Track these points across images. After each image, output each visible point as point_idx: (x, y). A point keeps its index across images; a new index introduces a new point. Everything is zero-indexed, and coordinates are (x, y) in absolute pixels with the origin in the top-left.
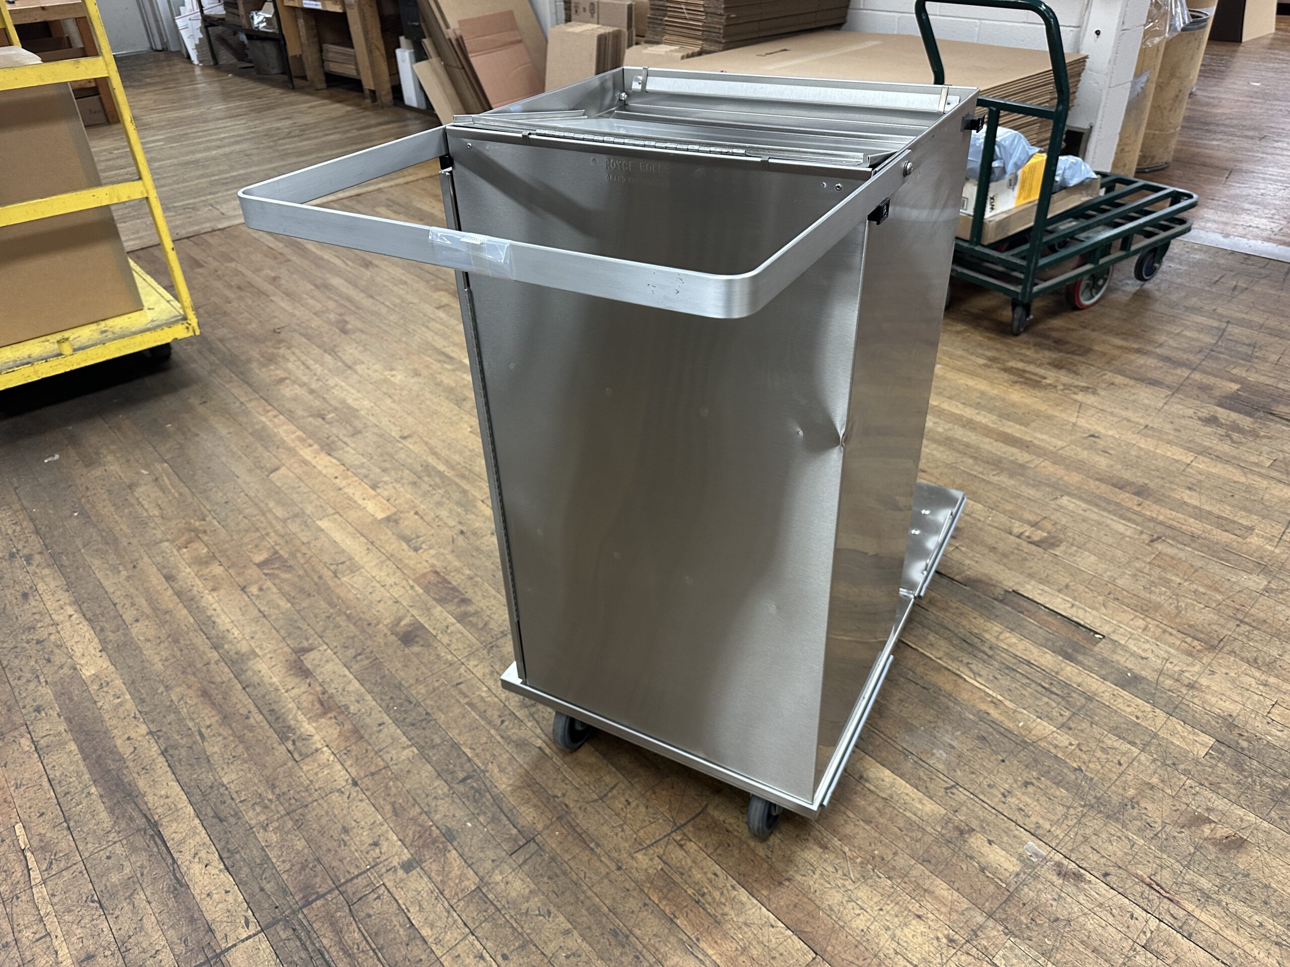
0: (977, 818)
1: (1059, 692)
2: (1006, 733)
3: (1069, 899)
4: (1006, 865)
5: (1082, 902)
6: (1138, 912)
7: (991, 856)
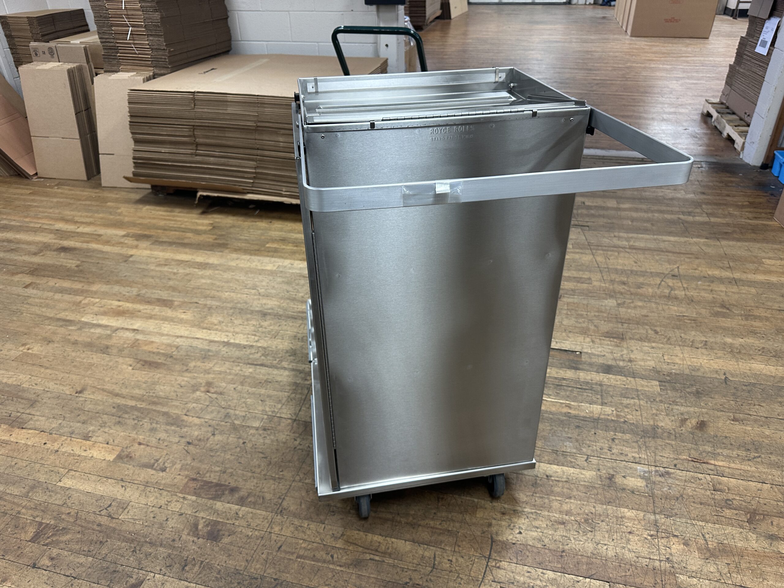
0: (610, 468)
1: (587, 388)
2: (584, 419)
3: (673, 486)
4: (639, 484)
5: (679, 483)
6: (700, 476)
7: (630, 483)
